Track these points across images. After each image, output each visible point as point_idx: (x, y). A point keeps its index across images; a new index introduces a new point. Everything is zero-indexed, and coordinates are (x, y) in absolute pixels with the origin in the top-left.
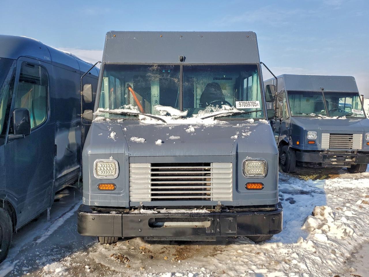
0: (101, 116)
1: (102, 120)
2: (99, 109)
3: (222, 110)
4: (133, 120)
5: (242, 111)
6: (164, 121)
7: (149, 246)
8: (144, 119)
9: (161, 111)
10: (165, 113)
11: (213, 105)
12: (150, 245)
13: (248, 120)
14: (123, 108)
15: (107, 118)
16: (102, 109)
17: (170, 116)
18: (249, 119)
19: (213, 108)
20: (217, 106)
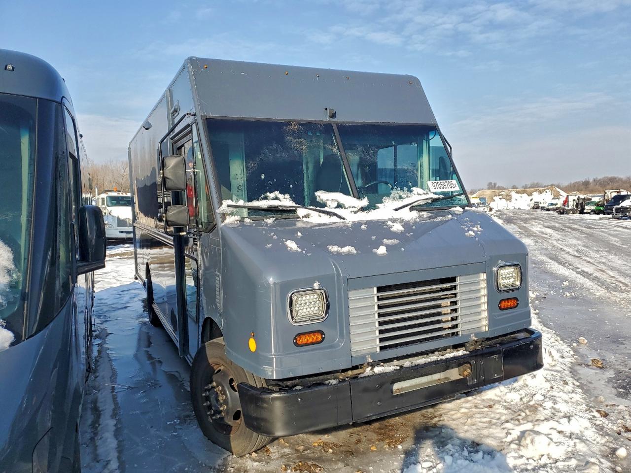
0: (232, 214)
1: (238, 222)
2: (225, 203)
3: (413, 195)
4: (289, 218)
5: (441, 196)
6: (340, 217)
7: (326, 438)
8: (307, 216)
9: (328, 200)
10: (335, 204)
11: (399, 189)
12: (326, 436)
13: (453, 209)
14: (266, 198)
15: (246, 218)
16: (230, 202)
17: (345, 208)
18: (453, 207)
19: (401, 193)
20: (405, 189)
